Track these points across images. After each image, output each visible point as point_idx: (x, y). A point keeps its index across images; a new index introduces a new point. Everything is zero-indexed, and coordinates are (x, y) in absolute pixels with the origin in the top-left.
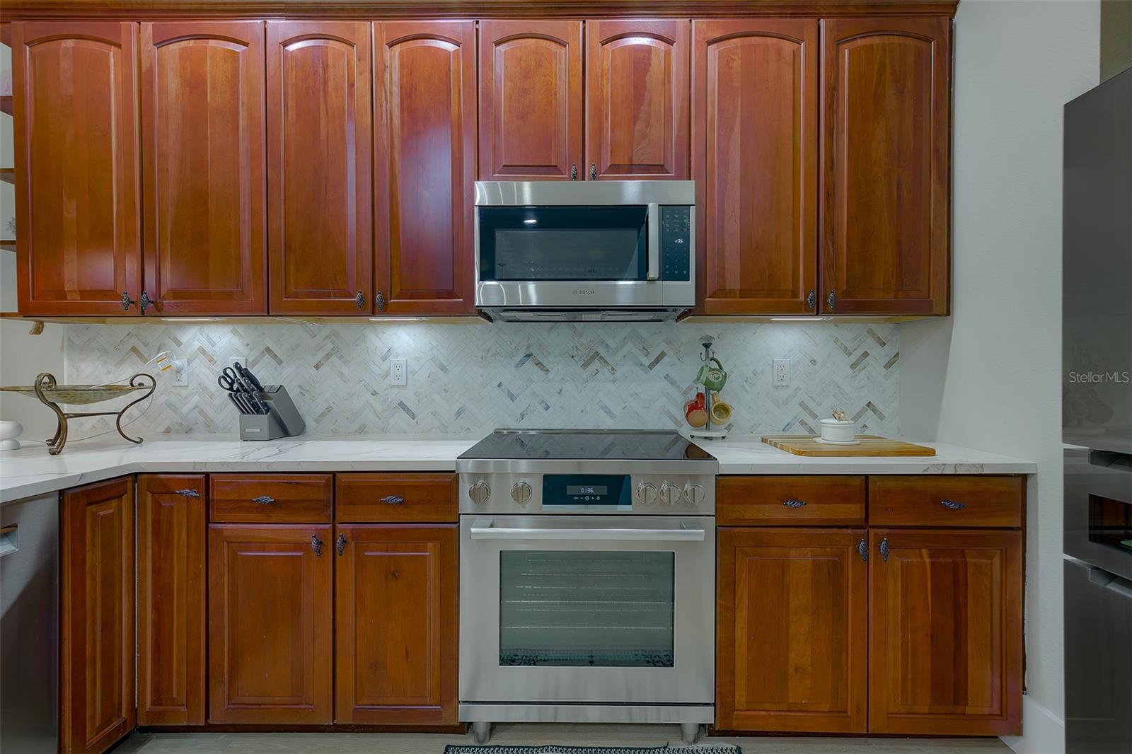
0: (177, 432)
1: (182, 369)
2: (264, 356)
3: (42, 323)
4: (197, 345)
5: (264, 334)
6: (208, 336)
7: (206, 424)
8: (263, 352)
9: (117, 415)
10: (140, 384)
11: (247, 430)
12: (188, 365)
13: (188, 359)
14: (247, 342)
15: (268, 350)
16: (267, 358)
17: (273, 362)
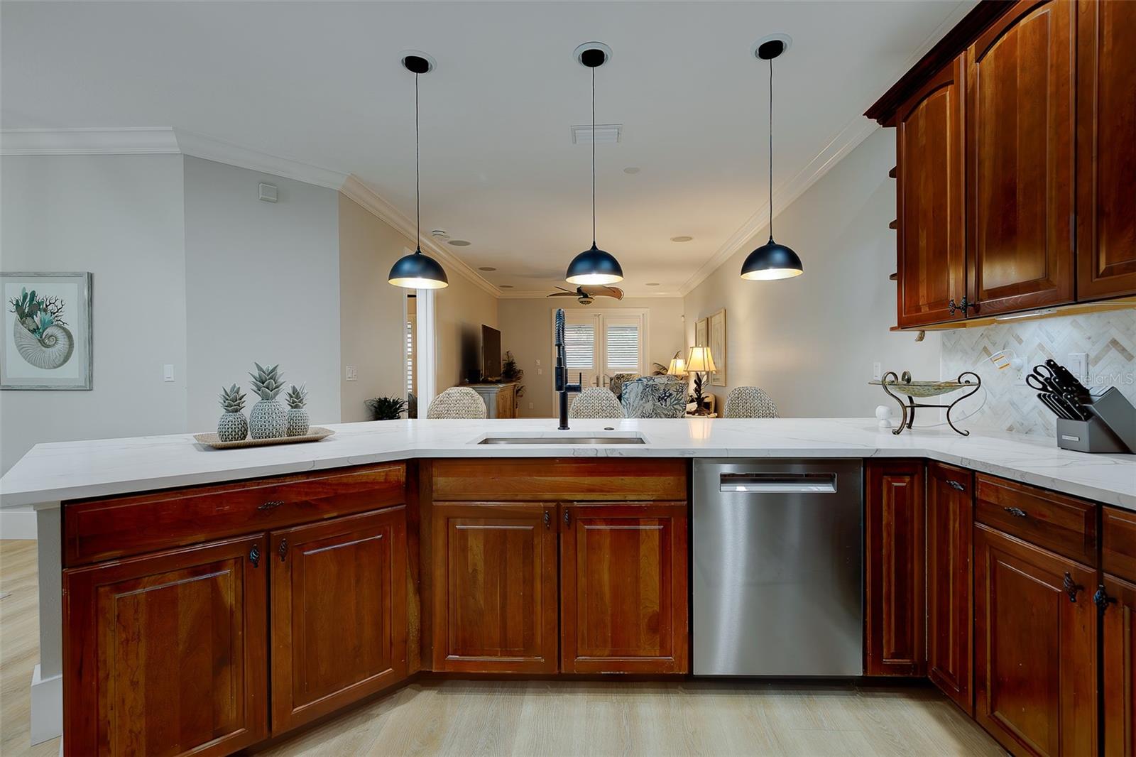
0: (1018, 432)
1: (1022, 367)
2: (1108, 351)
3: (924, 331)
4: (1037, 341)
5: (1109, 323)
6: (1047, 332)
7: (1044, 426)
8: (1108, 346)
9: (947, 409)
10: (966, 382)
11: (1064, 437)
12: (1028, 363)
13: (1028, 357)
14: (1089, 335)
15: (1114, 343)
16: (1114, 353)
17: (1120, 357)
